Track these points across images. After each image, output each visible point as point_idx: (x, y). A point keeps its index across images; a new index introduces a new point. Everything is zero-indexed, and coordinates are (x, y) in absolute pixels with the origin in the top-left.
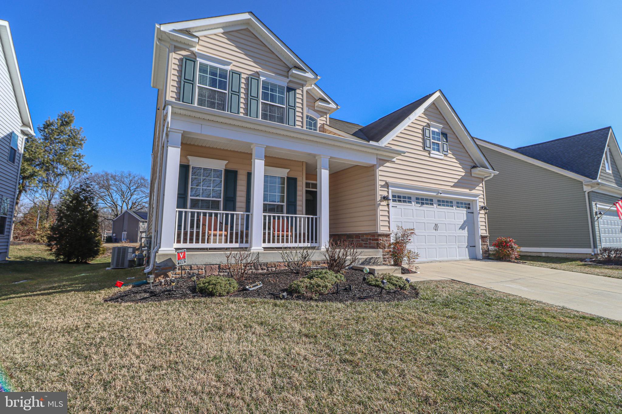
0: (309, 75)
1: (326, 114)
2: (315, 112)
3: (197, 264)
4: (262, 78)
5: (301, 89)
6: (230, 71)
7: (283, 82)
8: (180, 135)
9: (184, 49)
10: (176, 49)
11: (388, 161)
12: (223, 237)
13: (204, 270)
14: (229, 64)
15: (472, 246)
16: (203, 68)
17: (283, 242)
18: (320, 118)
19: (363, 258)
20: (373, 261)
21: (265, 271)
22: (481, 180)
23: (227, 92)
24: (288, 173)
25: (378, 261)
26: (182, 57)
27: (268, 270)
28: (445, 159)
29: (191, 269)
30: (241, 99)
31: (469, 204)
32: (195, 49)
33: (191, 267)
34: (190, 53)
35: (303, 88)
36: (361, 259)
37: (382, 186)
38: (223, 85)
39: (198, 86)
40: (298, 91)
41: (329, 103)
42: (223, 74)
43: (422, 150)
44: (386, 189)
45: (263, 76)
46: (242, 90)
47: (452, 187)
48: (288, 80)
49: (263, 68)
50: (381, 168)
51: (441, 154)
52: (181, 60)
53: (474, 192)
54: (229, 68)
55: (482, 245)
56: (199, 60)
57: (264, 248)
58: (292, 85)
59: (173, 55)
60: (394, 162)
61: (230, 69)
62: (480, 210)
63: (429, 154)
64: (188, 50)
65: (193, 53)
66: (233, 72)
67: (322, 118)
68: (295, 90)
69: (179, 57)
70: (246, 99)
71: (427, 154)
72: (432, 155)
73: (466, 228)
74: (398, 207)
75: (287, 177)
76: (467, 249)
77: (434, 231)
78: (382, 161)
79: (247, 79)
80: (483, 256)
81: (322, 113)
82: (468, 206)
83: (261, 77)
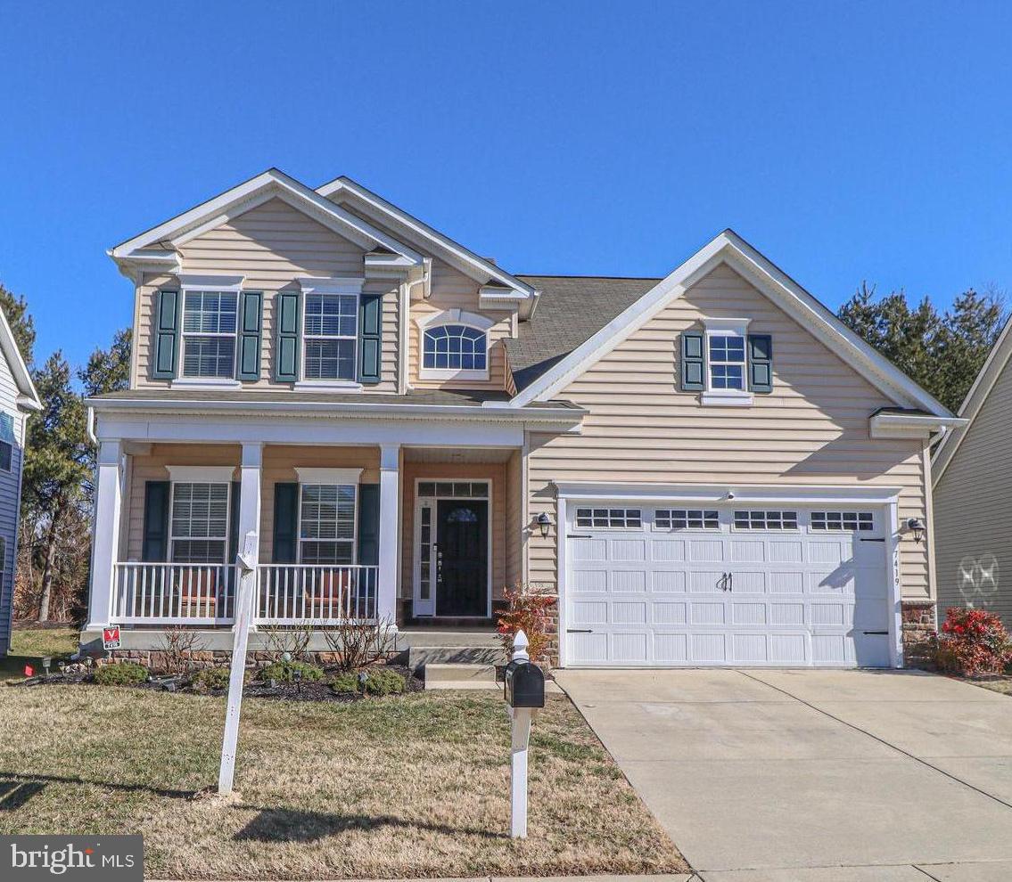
0: (406, 260)
1: (509, 313)
2: (479, 317)
3: (138, 648)
4: (306, 291)
5: (396, 290)
6: (241, 293)
7: (353, 287)
8: (117, 445)
9: (160, 275)
10: (145, 278)
11: (558, 434)
12: (189, 607)
13: (148, 659)
14: (238, 280)
15: (869, 633)
16: (193, 300)
17: (298, 615)
18: (493, 328)
19: (455, 650)
20: (481, 657)
21: (253, 665)
22: (918, 445)
23: (235, 335)
24: (361, 476)
25: (496, 657)
26: (156, 289)
27: (257, 664)
28: (755, 404)
29: (130, 657)
30: (263, 341)
31: (869, 516)
32: (178, 271)
33: (129, 653)
34: (169, 279)
35: (398, 289)
36: (449, 650)
37: (539, 493)
38: (228, 324)
39: (185, 337)
40: (386, 298)
41: (509, 289)
42: (229, 301)
43: (675, 392)
44: (551, 499)
45: (308, 286)
46: (266, 324)
47: (782, 474)
48: (361, 281)
49: (309, 269)
50: (538, 452)
51: (746, 393)
52: (154, 297)
53: (879, 481)
54: (238, 288)
55: (903, 629)
56: (185, 287)
57: (259, 627)
58: (371, 289)
59: (143, 290)
60: (577, 433)
61: (241, 289)
62: (902, 531)
63: (699, 398)
64: (167, 273)
65: (175, 278)
66: (247, 293)
67: (499, 327)
68: (379, 297)
69: (150, 291)
70: (273, 340)
71: (691, 400)
72: (705, 401)
73: (851, 583)
74: (594, 537)
75: (361, 485)
76: (850, 640)
77: (721, 591)
78: (539, 438)
79: (275, 300)
80: (906, 660)
81: (497, 314)
82: (861, 521)
83: (303, 289)
